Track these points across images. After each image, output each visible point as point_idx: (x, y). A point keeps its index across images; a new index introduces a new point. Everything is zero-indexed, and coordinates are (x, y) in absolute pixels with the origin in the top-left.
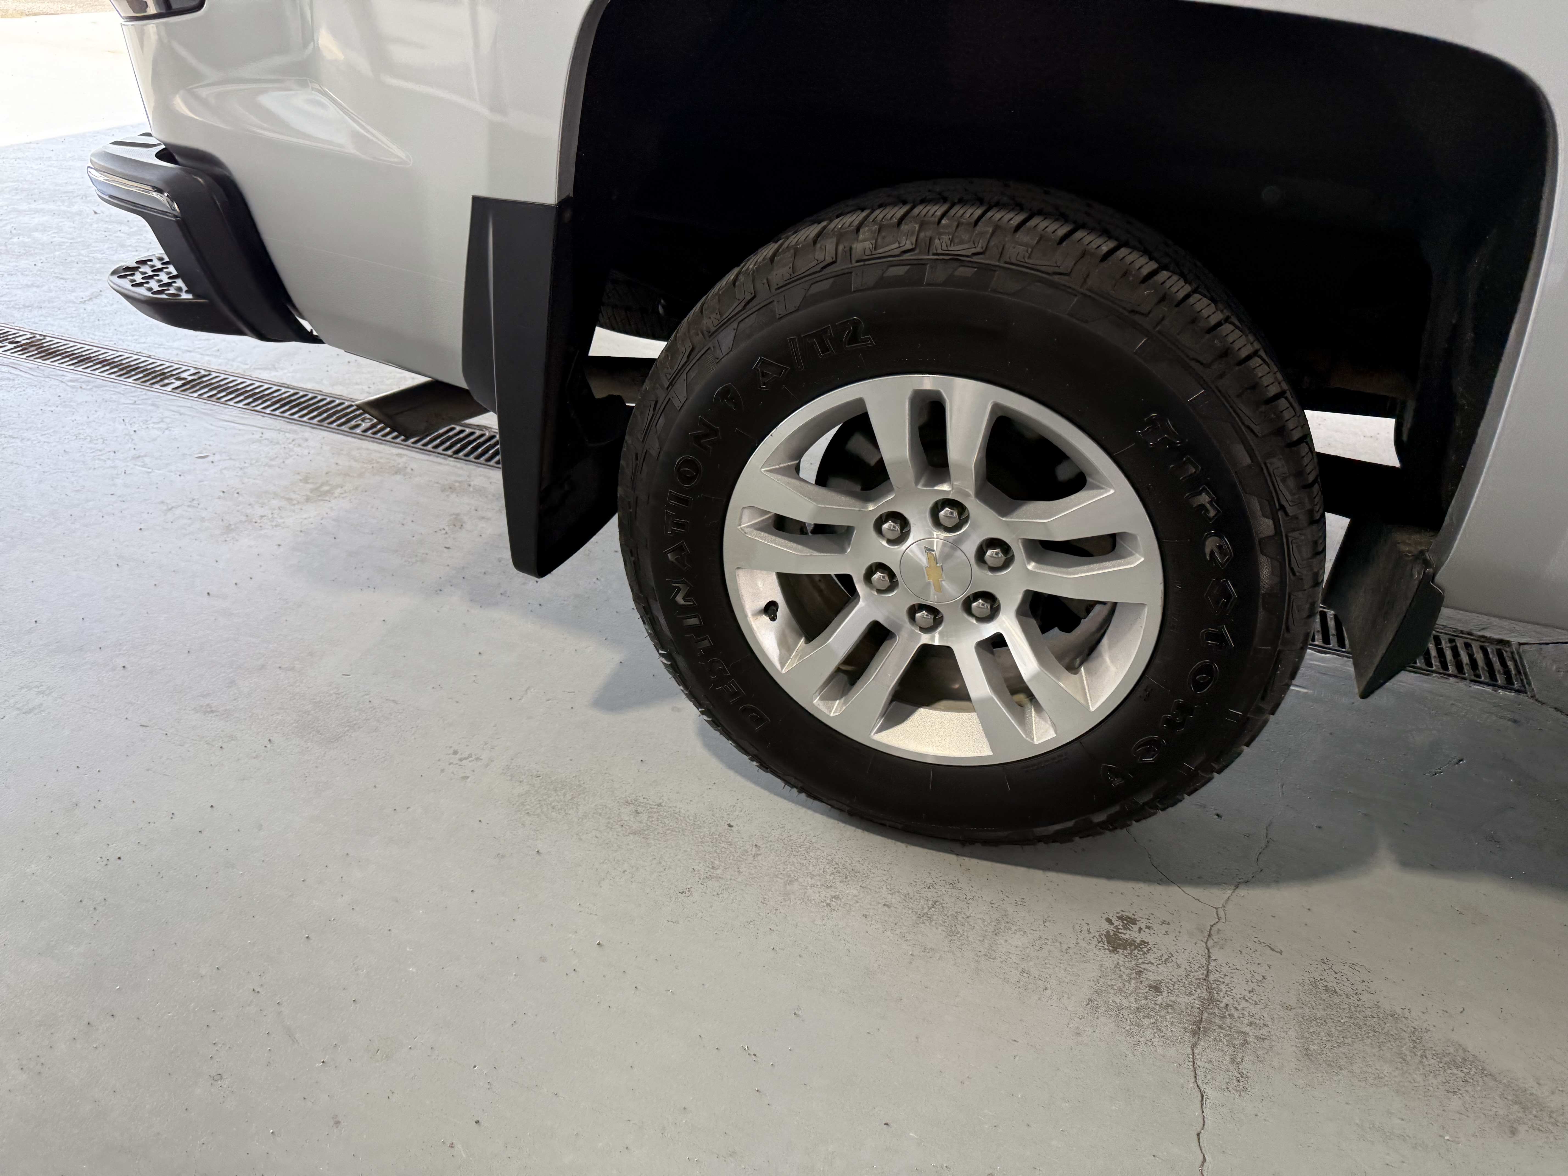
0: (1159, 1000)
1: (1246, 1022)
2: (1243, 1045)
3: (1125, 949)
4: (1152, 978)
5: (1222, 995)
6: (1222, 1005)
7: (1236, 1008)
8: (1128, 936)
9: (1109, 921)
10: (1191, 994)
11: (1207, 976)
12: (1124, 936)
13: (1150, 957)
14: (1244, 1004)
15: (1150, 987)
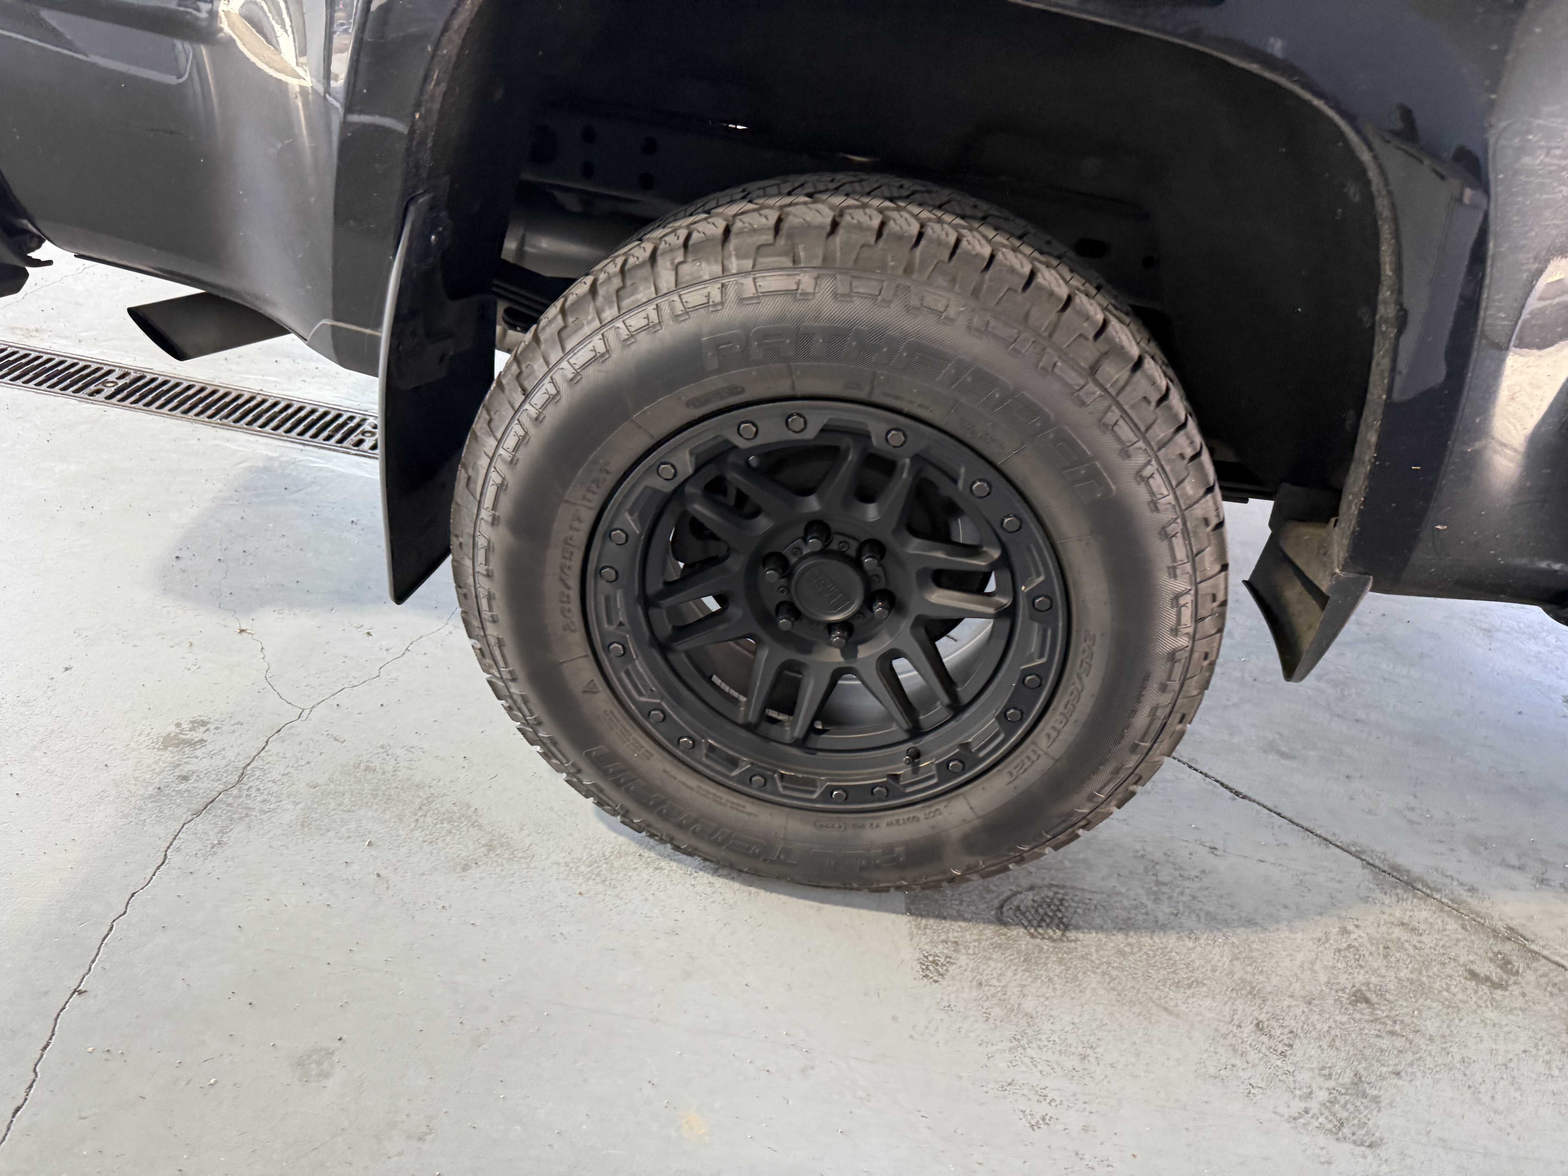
0: (183, 786)
1: (260, 799)
2: (241, 819)
3: (177, 747)
4: (186, 769)
5: (252, 779)
6: (246, 787)
7: (258, 790)
8: (188, 736)
9: (178, 725)
10: (218, 780)
11: (249, 764)
12: (184, 737)
13: (198, 753)
14: (271, 784)
15: (179, 777)
